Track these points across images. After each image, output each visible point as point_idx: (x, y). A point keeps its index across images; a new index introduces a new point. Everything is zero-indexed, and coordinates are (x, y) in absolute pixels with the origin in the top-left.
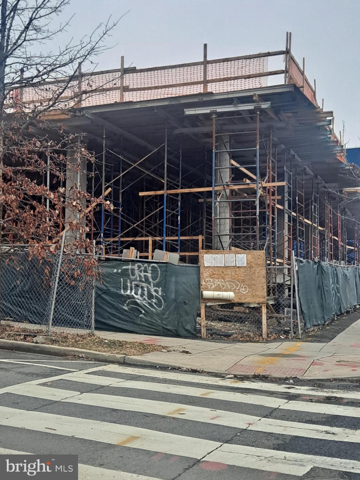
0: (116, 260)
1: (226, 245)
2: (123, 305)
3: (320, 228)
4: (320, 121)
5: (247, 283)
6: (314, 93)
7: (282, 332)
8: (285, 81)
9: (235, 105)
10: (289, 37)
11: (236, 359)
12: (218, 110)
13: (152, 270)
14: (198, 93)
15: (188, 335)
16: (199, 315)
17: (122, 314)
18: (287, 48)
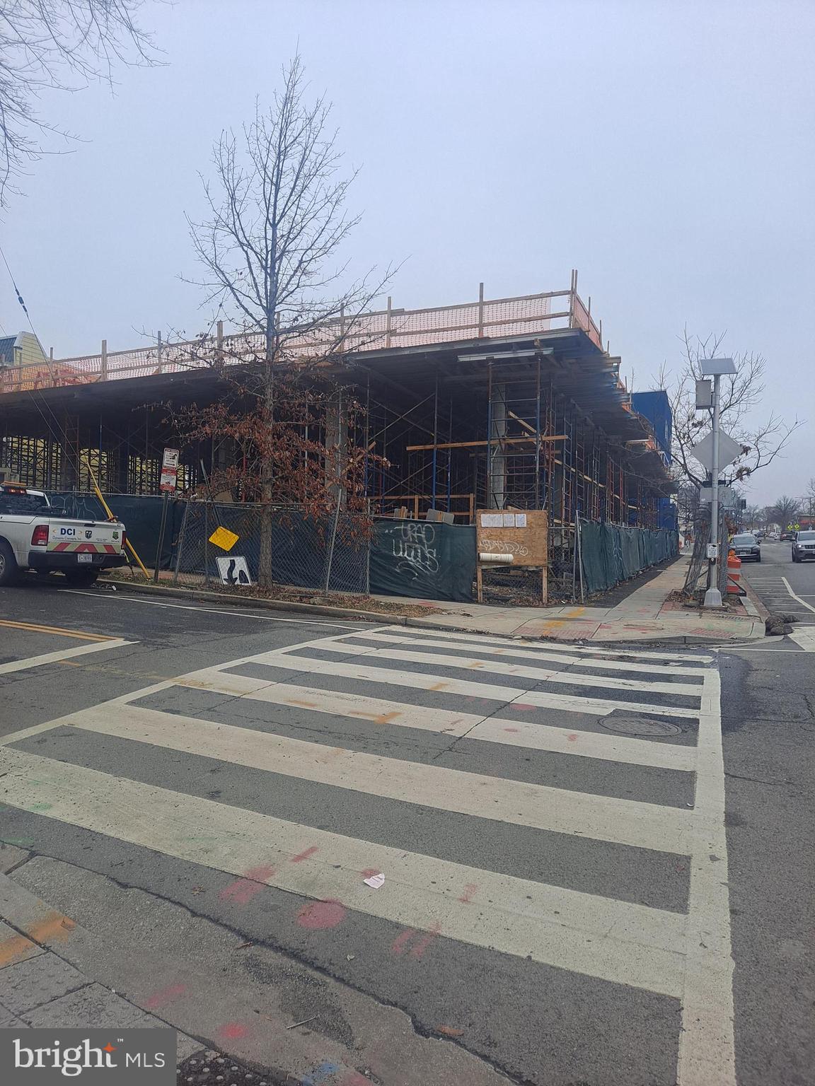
0: (387, 520)
1: (501, 504)
2: (396, 568)
3: (600, 485)
4: (605, 368)
5: (526, 545)
6: (600, 335)
7: (563, 597)
8: (570, 325)
9: (514, 352)
10: (575, 274)
11: (520, 622)
12: (496, 357)
13: (425, 531)
14: (473, 337)
15: (464, 599)
16: (476, 579)
17: (395, 577)
18: (572, 288)
